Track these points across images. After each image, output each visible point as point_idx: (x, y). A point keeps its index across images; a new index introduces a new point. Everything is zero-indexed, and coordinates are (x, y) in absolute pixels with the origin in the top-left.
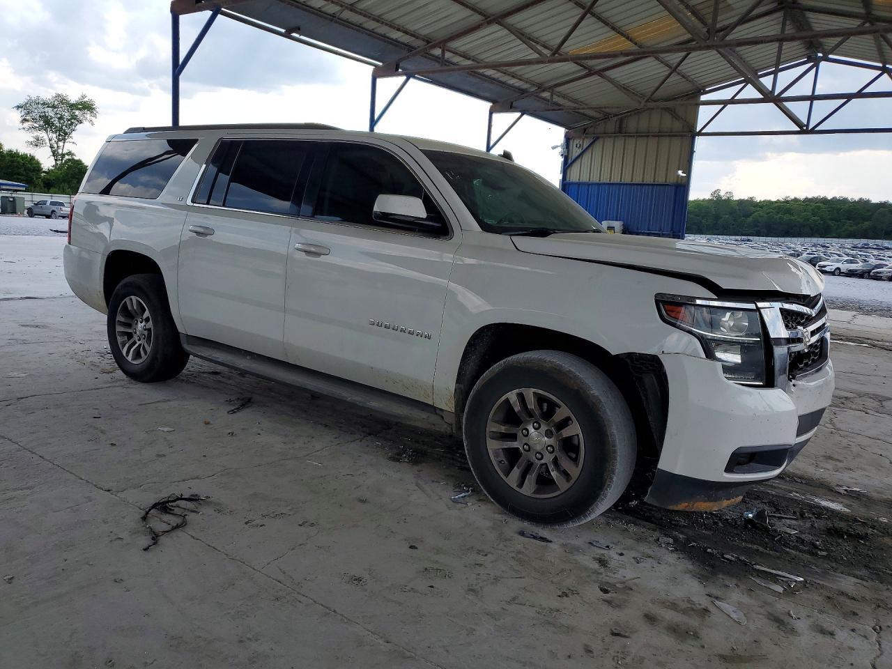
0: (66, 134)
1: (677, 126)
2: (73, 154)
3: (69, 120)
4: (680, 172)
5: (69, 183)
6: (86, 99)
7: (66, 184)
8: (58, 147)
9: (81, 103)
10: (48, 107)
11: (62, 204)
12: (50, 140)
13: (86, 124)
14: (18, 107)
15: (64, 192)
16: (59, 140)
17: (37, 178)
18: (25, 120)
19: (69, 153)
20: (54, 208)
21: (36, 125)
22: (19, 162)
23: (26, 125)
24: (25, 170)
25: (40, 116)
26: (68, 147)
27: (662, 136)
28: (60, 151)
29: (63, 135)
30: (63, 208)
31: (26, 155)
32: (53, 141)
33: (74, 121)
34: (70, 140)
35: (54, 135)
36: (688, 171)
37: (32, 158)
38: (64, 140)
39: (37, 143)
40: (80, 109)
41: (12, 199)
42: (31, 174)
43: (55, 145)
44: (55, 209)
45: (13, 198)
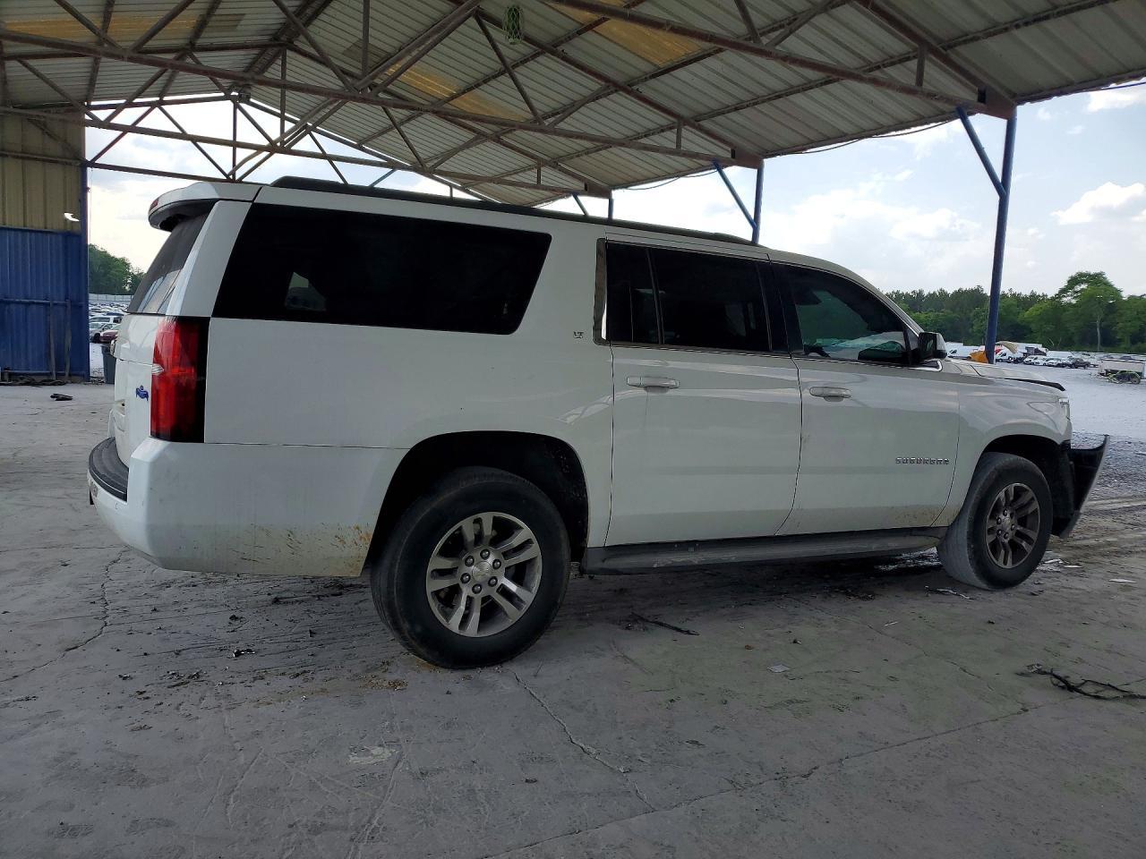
1: (54, 148)
4: (68, 216)
27: (28, 158)
36: (82, 212)
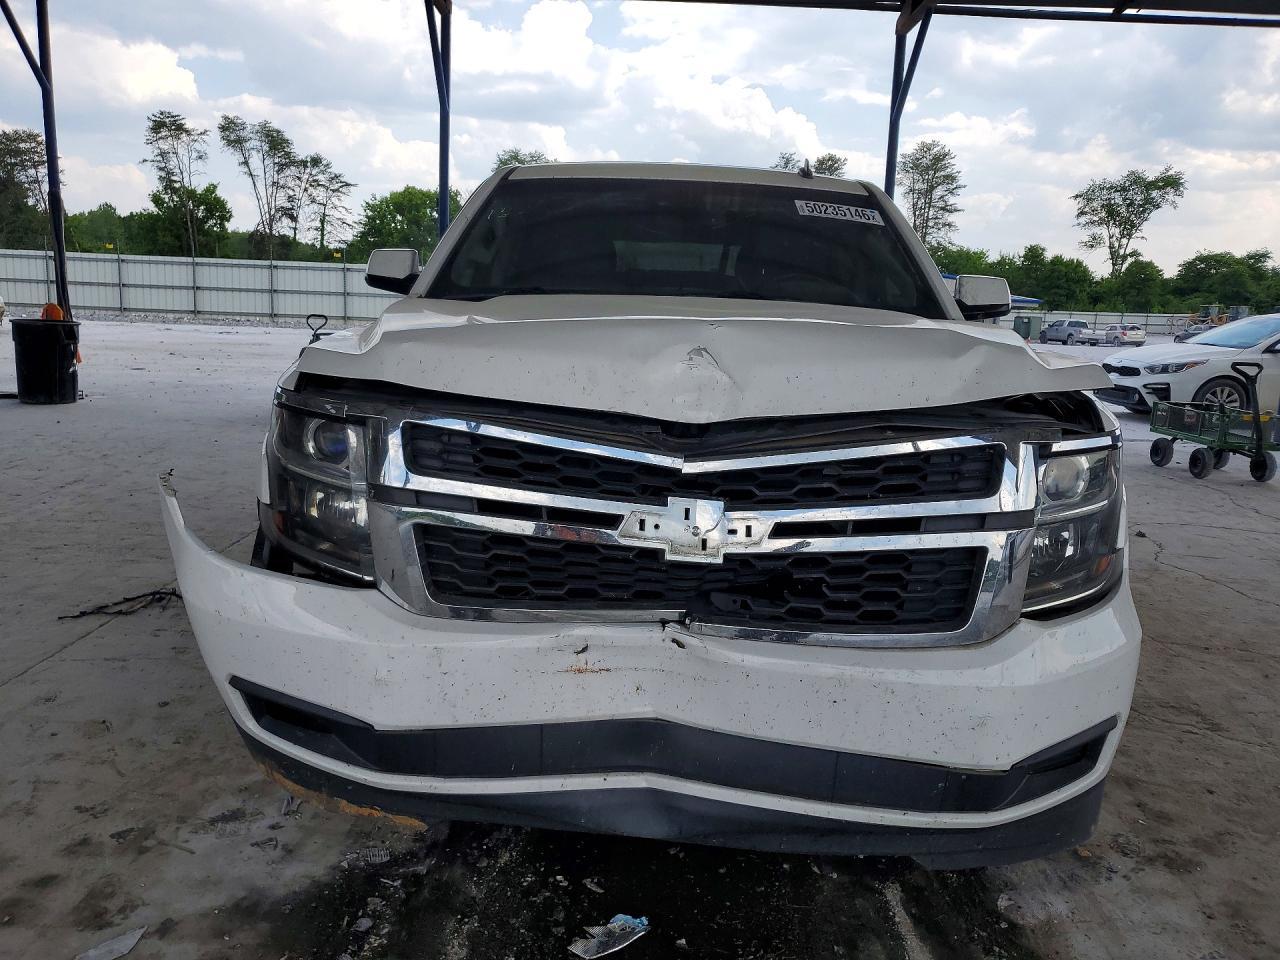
0: (1133, 226)
2: (1139, 254)
3: (1141, 206)
5: (1124, 296)
6: (1171, 172)
7: (1119, 297)
8: (1120, 246)
9: (1163, 179)
10: (1117, 191)
11: (1084, 325)
12: (1111, 237)
13: (1166, 208)
14: (1077, 196)
15: (1114, 309)
16: (1123, 236)
17: (1081, 291)
18: (1082, 213)
19: (1134, 254)
20: (1071, 330)
21: (1096, 218)
22: (1060, 271)
23: (1083, 219)
24: (1067, 281)
25: (1102, 206)
26: (1133, 244)
28: (1122, 252)
29: (1129, 228)
30: (1084, 331)
31: (1073, 260)
32: (1114, 238)
33: (1150, 205)
34: (1139, 234)
35: (1118, 230)
37: (1079, 264)
38: (1130, 236)
39: (1093, 243)
40: (1160, 188)
41: (1026, 320)
42: (1073, 287)
43: (1116, 245)
44: (1073, 332)
45: (1029, 318)
